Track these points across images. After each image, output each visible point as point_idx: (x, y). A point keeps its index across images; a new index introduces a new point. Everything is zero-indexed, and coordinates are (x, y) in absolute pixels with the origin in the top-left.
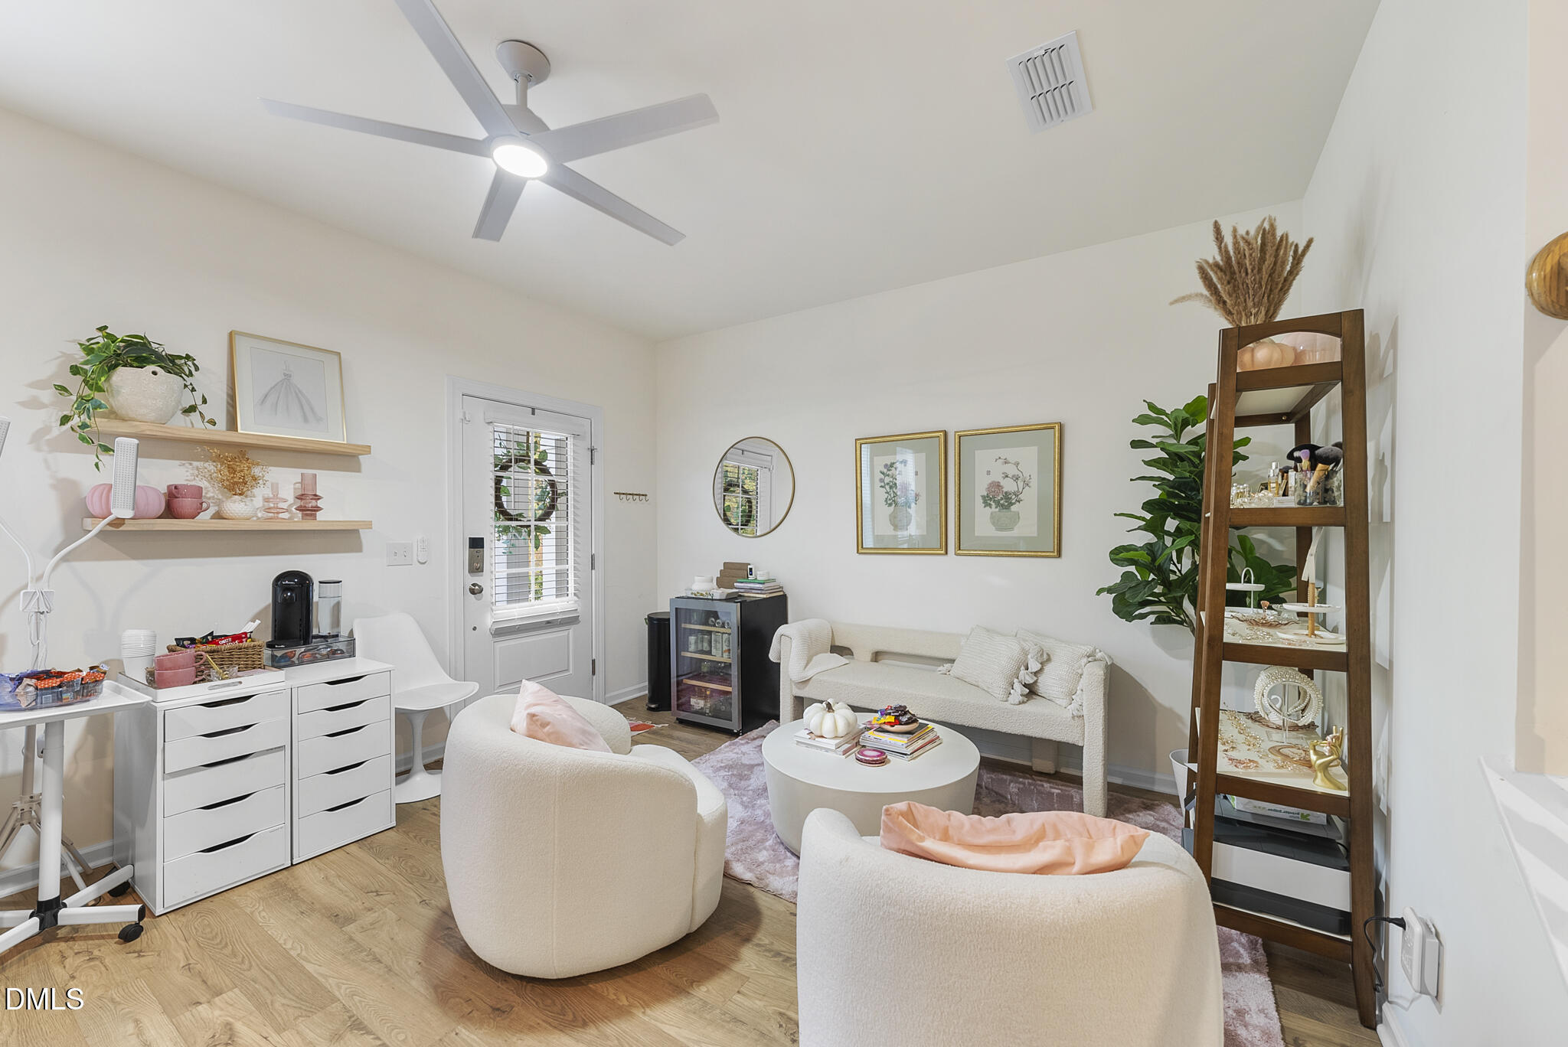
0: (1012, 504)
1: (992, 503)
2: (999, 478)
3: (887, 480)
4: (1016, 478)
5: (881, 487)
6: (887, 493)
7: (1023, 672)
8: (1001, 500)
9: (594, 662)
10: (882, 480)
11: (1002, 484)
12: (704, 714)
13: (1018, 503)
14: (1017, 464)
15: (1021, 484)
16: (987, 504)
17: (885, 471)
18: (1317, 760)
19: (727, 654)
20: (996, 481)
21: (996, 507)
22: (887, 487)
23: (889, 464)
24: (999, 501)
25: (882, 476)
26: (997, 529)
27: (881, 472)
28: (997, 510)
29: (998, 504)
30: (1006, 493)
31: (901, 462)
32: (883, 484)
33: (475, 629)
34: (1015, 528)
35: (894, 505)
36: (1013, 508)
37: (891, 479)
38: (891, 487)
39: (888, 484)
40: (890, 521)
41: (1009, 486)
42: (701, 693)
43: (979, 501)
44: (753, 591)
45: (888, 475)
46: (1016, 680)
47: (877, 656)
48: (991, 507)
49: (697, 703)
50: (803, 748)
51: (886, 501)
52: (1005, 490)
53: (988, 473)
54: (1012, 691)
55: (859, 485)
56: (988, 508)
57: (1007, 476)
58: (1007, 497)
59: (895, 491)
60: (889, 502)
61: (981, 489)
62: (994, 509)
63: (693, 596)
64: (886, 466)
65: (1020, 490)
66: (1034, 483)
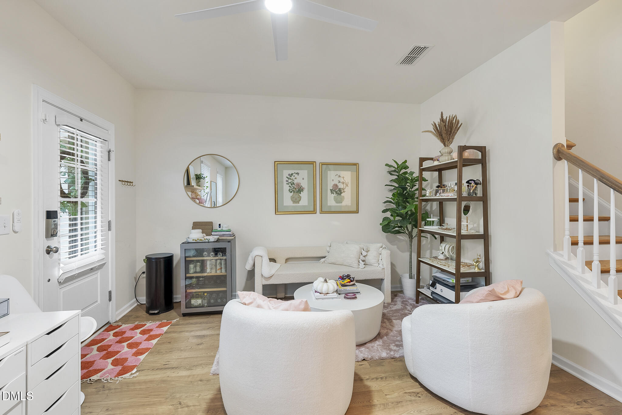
0: (341, 193)
1: (334, 192)
2: (337, 183)
3: (290, 181)
4: (343, 183)
5: (287, 184)
6: (290, 187)
7: (361, 256)
8: (338, 191)
9: (110, 293)
10: (287, 181)
11: (338, 185)
12: (203, 306)
13: (344, 193)
14: (343, 178)
15: (345, 186)
16: (332, 193)
17: (289, 177)
18: (476, 264)
19: (220, 270)
20: (336, 183)
21: (336, 194)
22: (290, 184)
23: (291, 174)
24: (337, 192)
25: (288, 179)
26: (336, 203)
27: (287, 177)
28: (336, 195)
29: (336, 193)
30: (340, 188)
31: (296, 174)
32: (288, 183)
33: (49, 280)
34: (343, 202)
35: (293, 192)
36: (342, 194)
37: (292, 181)
38: (292, 184)
39: (290, 183)
40: (291, 199)
41: (341, 186)
42: (197, 296)
43: (329, 191)
44: (225, 236)
45: (290, 179)
46: (360, 260)
47: (287, 260)
48: (334, 194)
49: (196, 302)
50: (320, 301)
51: (289, 190)
52: (339, 187)
53: (333, 180)
54: (360, 264)
55: (276, 183)
56: (333, 194)
57: (340, 182)
58: (340, 190)
59: (294, 186)
60: (290, 191)
61: (330, 187)
62: (335, 195)
63: (194, 241)
64: (289, 175)
65: (345, 188)
66: (350, 185)
